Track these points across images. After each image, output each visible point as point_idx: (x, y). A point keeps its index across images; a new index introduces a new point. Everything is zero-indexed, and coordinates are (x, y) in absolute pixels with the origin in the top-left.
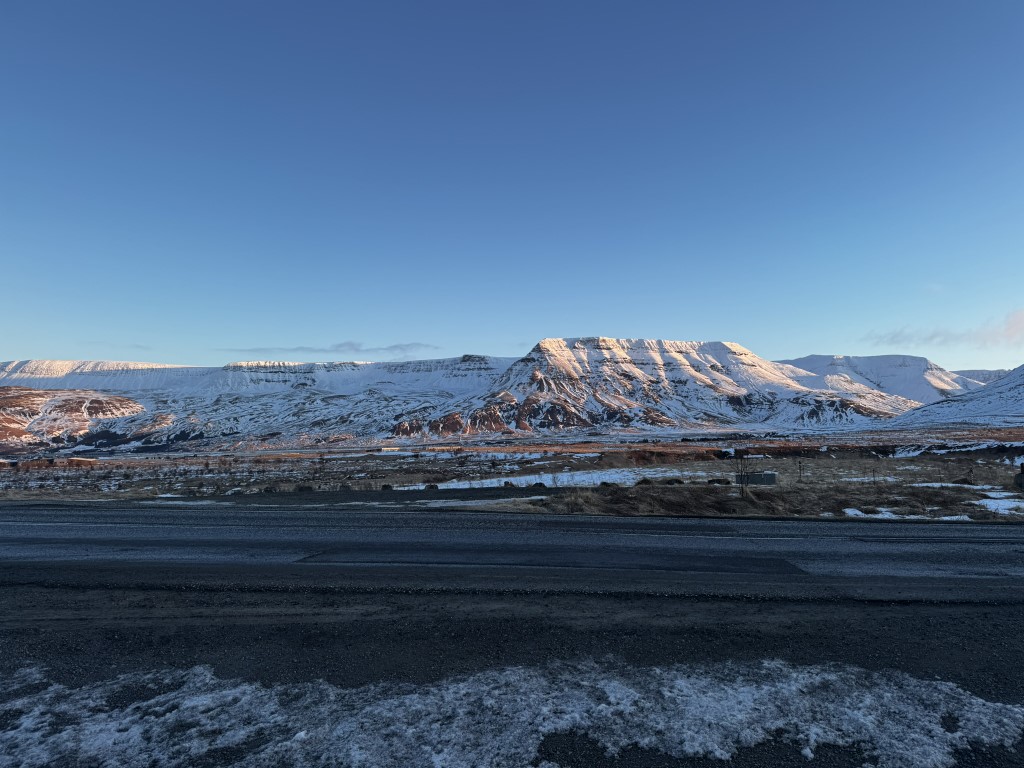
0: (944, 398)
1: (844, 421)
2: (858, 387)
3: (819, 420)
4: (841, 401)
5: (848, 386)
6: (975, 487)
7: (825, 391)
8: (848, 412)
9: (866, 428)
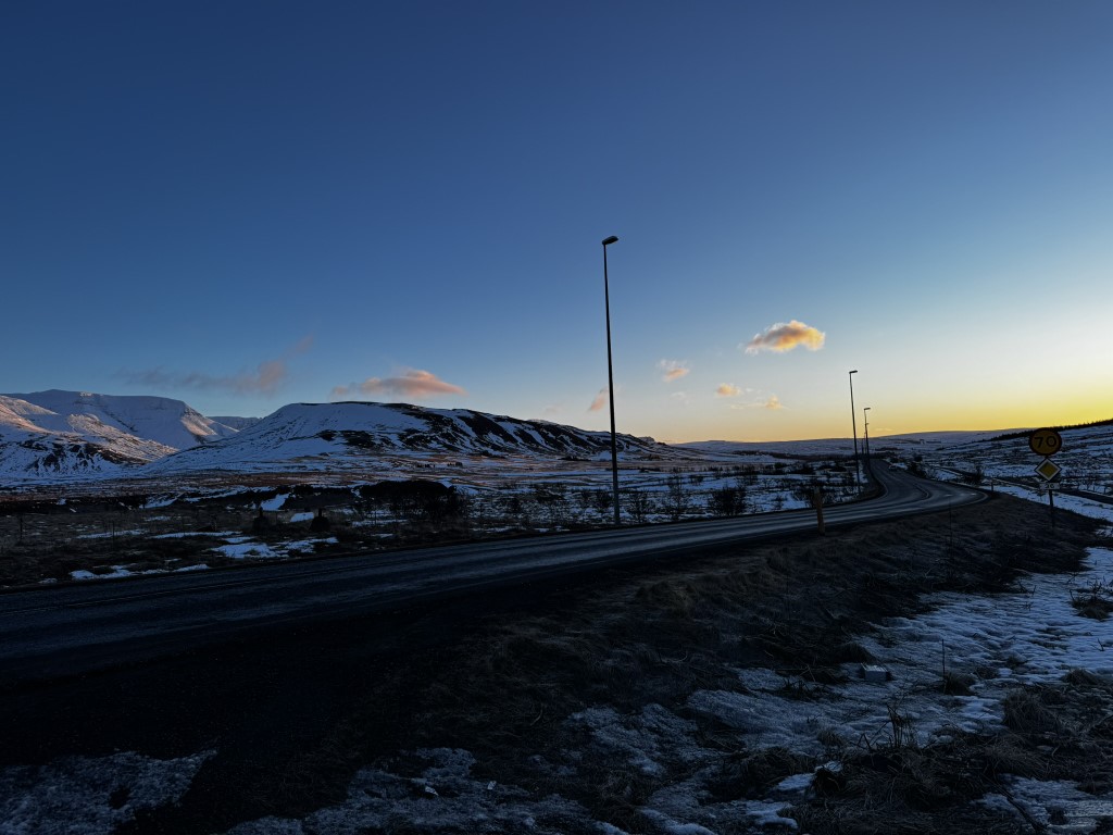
0: (199, 444)
1: (89, 468)
2: (107, 430)
3: (57, 468)
4: (87, 446)
5: (96, 429)
6: (217, 534)
7: (67, 433)
8: (95, 458)
9: (115, 476)
